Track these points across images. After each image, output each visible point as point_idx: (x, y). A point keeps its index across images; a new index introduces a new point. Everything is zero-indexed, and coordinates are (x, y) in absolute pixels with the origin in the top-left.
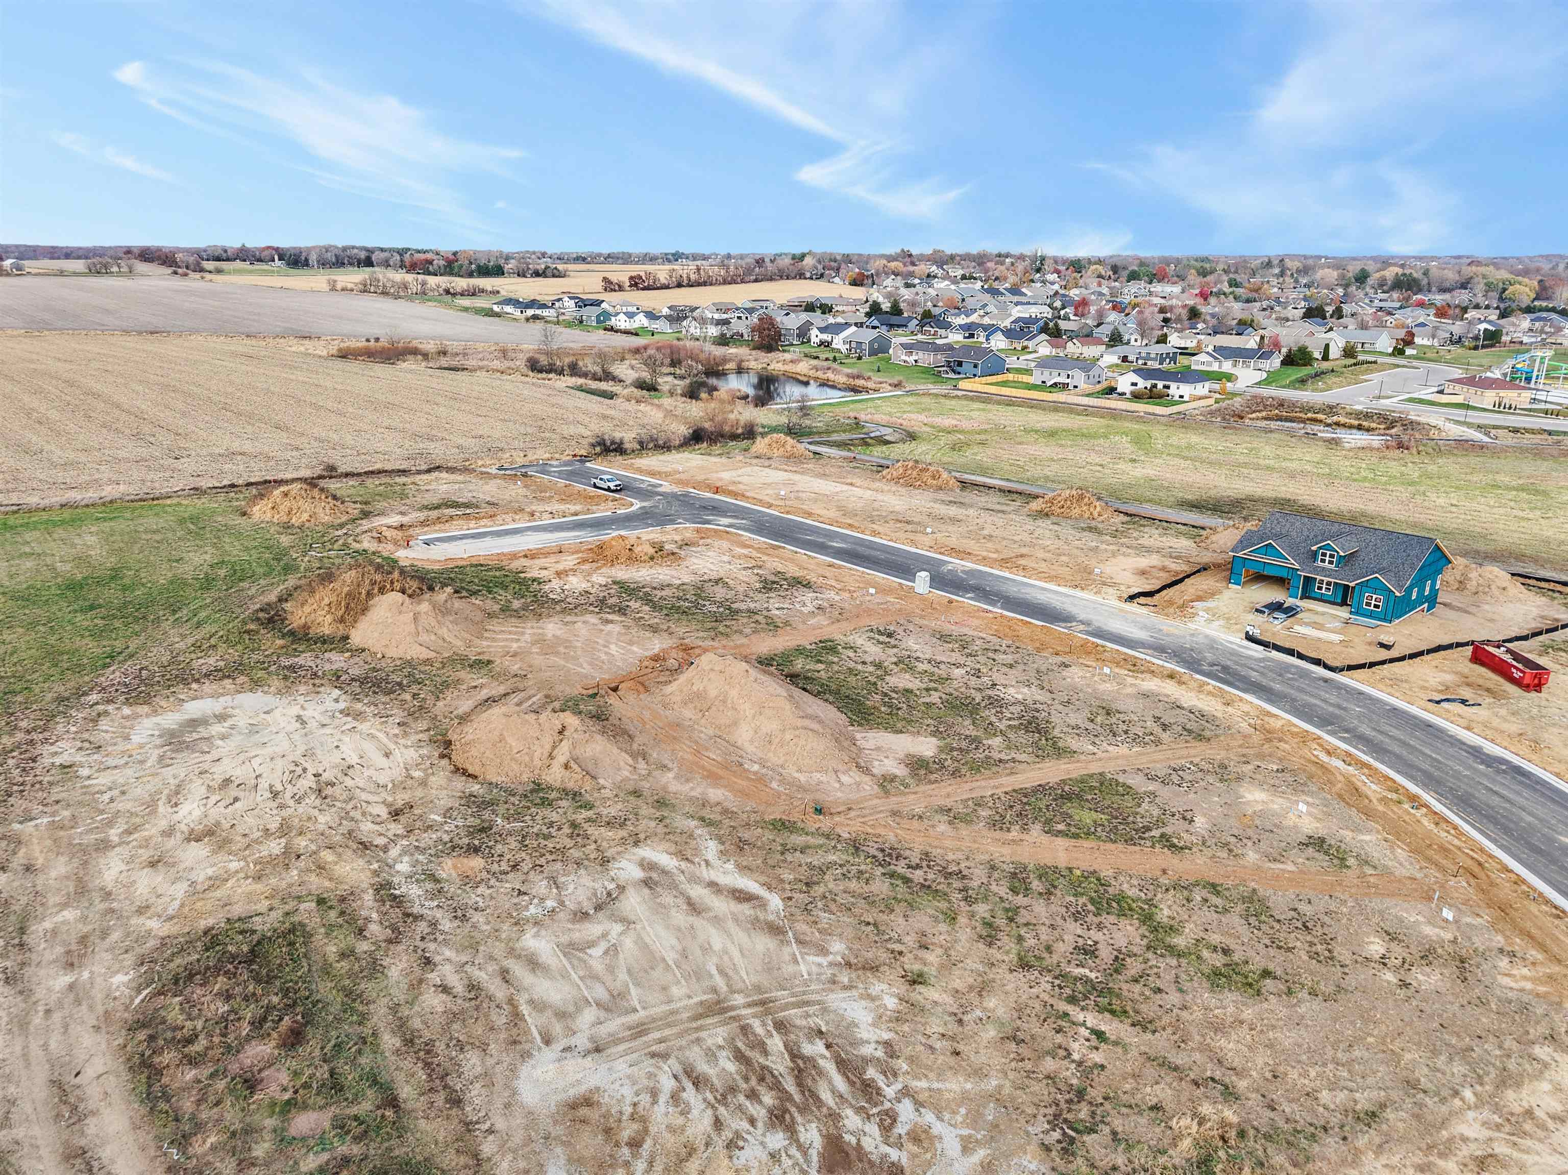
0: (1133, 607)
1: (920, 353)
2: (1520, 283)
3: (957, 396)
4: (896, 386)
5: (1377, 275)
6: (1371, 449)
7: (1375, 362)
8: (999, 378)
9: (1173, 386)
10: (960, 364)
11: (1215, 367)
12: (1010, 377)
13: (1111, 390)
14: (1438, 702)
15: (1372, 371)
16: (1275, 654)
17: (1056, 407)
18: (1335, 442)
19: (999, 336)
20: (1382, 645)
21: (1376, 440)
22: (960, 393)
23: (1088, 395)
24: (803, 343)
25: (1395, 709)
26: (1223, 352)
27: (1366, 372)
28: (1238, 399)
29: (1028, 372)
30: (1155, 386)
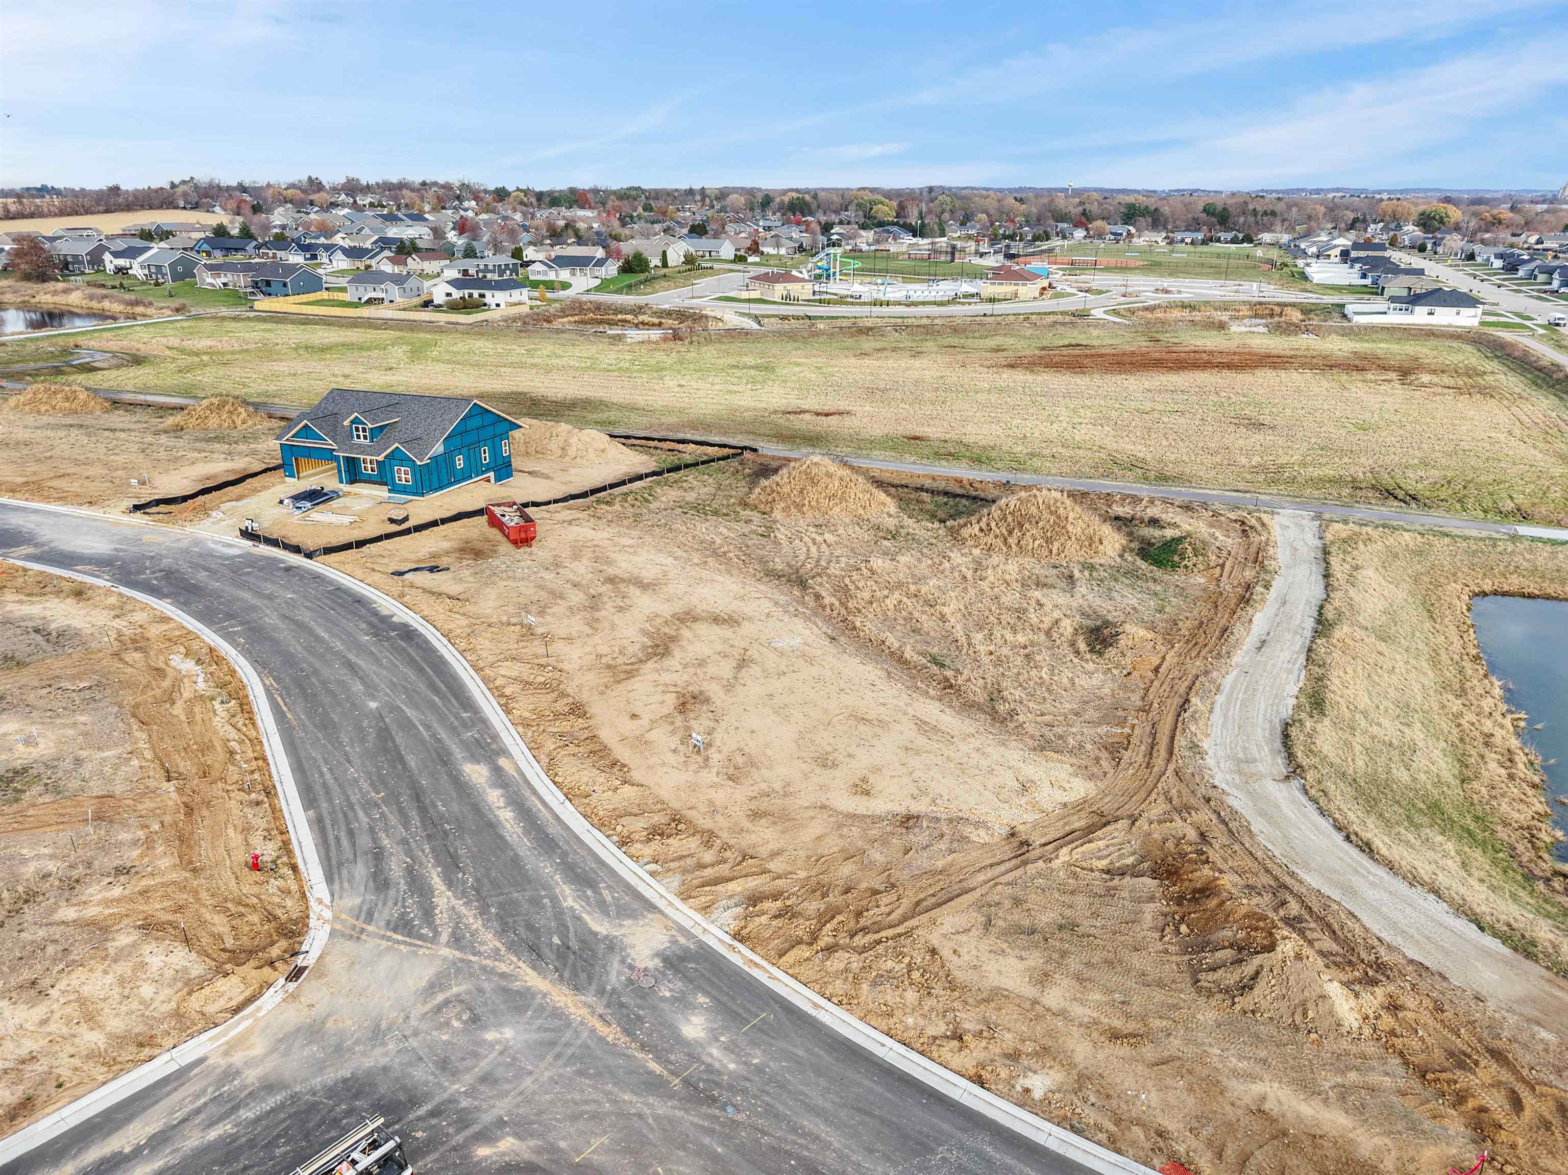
0: (139, 519)
1: (229, 275)
2: (882, 203)
3: (249, 319)
4: (177, 310)
5: (778, 200)
6: (649, 342)
7: (711, 268)
8: (312, 297)
9: (488, 294)
10: (268, 284)
11: (552, 276)
12: (325, 295)
13: (427, 304)
14: (401, 574)
15: (705, 276)
16: (264, 550)
17: (355, 323)
18: (619, 338)
19: (339, 255)
20: (392, 521)
21: (655, 334)
22: (252, 314)
23: (404, 310)
24: (98, 271)
26: (562, 262)
27: (700, 277)
28: (557, 305)
29: (343, 290)
30: (471, 295)
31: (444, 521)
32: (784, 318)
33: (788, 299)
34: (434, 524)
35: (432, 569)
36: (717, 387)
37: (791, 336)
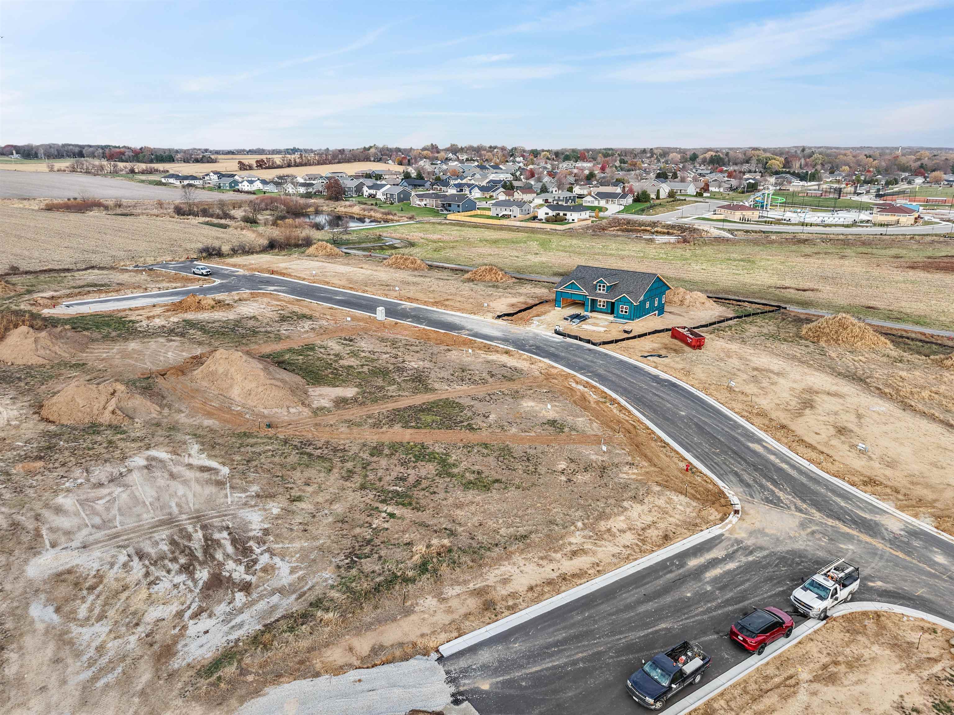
0: (500, 322)
1: (428, 200)
2: (775, 159)
3: (446, 223)
4: (410, 218)
5: (702, 157)
6: (670, 243)
7: (685, 200)
8: (473, 213)
9: (569, 214)
10: (450, 205)
11: (596, 204)
12: (479, 212)
13: (535, 218)
14: (646, 357)
15: (683, 205)
16: (568, 340)
17: (501, 228)
18: (651, 240)
19: (476, 189)
20: (626, 332)
21: (672, 239)
22: (448, 222)
23: (522, 221)
24: (359, 196)
25: (621, 361)
26: (602, 196)
27: (679, 205)
28: (605, 220)
29: (489, 209)
30: (558, 214)
31: (650, 333)
32: (747, 232)
33: (744, 220)
34: (645, 335)
35: (659, 356)
36: (724, 271)
37: (756, 243)
